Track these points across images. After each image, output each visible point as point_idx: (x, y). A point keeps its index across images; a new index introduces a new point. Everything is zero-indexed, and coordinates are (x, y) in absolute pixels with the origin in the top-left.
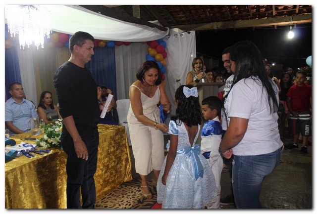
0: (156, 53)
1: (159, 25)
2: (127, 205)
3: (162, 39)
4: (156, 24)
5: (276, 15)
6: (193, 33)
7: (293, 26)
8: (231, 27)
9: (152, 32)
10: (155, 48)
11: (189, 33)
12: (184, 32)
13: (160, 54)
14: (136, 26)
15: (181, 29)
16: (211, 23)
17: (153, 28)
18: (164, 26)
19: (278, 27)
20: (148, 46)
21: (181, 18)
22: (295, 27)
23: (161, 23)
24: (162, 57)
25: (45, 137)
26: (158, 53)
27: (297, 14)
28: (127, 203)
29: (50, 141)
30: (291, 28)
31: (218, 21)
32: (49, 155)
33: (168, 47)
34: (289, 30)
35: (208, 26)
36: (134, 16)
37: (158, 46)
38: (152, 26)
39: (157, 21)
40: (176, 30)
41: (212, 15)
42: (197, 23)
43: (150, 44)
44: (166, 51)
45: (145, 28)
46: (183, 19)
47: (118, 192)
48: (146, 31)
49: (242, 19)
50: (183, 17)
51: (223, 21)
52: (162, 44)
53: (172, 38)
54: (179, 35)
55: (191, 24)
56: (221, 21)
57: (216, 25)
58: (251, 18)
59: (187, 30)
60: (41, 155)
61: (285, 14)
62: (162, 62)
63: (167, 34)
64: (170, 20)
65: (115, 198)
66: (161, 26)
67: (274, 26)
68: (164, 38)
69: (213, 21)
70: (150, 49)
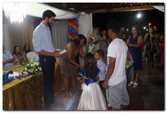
0: (73, 25)
1: (74, 10)
2: (67, 101)
3: (76, 18)
4: (73, 10)
5: (132, 6)
6: (91, 14)
7: (140, 11)
8: (110, 12)
9: (72, 14)
10: (72, 22)
11: (89, 14)
12: (87, 14)
13: (75, 26)
14: (64, 11)
15: (85, 12)
16: (100, 10)
17: (72, 12)
18: (77, 11)
19: (133, 11)
20: (68, 21)
21: (85, 7)
22: (141, 12)
23: (75, 10)
24: (76, 27)
25: (26, 69)
26: (74, 25)
27: (142, 6)
28: (67, 100)
29: (29, 71)
30: (139, 12)
31: (103, 9)
32: (30, 78)
33: (79, 22)
34: (138, 13)
35: (99, 11)
36: (63, 6)
37: (74, 21)
38: (71, 11)
39: (73, 8)
40: (83, 13)
41: (101, 5)
42: (93, 9)
43: (69, 20)
44: (78, 23)
45: (68, 12)
46: (86, 7)
47: (61, 95)
48: (69, 13)
49: (116, 8)
50: (86, 6)
51: (106, 8)
52: (76, 20)
53: (81, 17)
54: (84, 15)
55: (90, 10)
56: (105, 8)
57: (103, 11)
58: (120, 7)
59: (88, 13)
60: (26, 78)
61: (136, 6)
62: (76, 29)
63: (79, 15)
64: (79, 8)
65: (61, 98)
66: (75, 11)
67: (131, 11)
68: (77, 17)
69: (101, 9)
70: (70, 23)
